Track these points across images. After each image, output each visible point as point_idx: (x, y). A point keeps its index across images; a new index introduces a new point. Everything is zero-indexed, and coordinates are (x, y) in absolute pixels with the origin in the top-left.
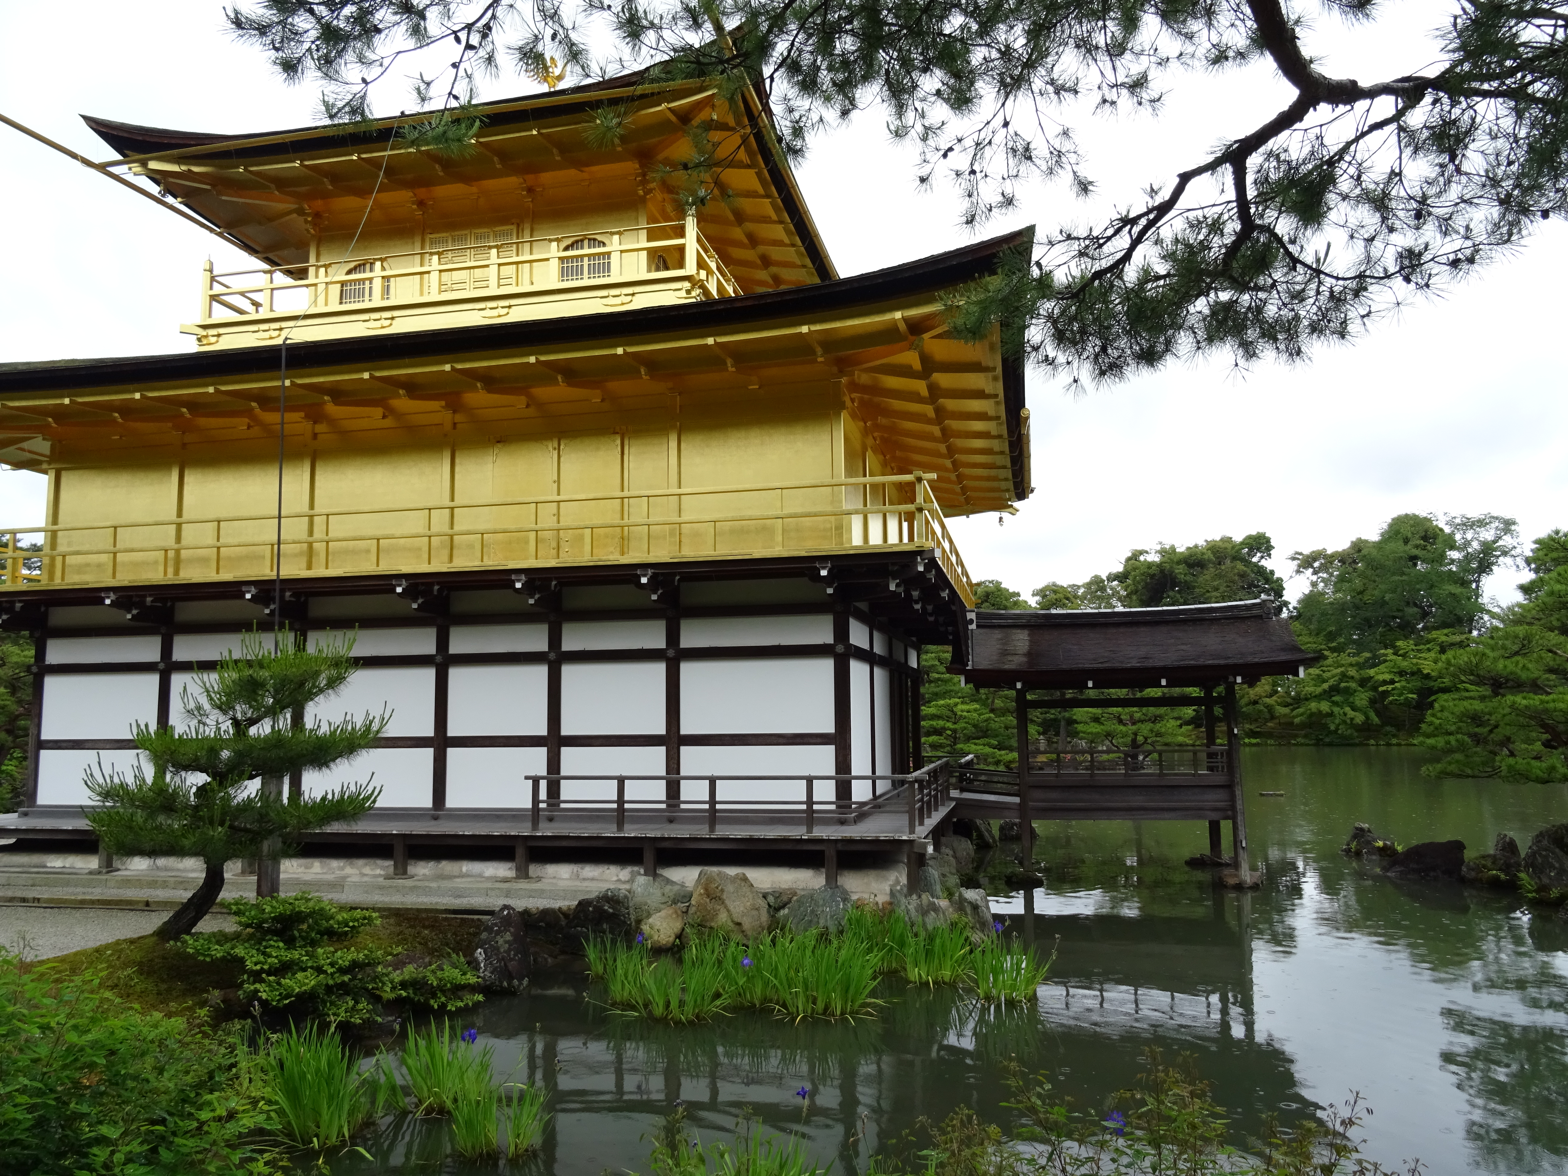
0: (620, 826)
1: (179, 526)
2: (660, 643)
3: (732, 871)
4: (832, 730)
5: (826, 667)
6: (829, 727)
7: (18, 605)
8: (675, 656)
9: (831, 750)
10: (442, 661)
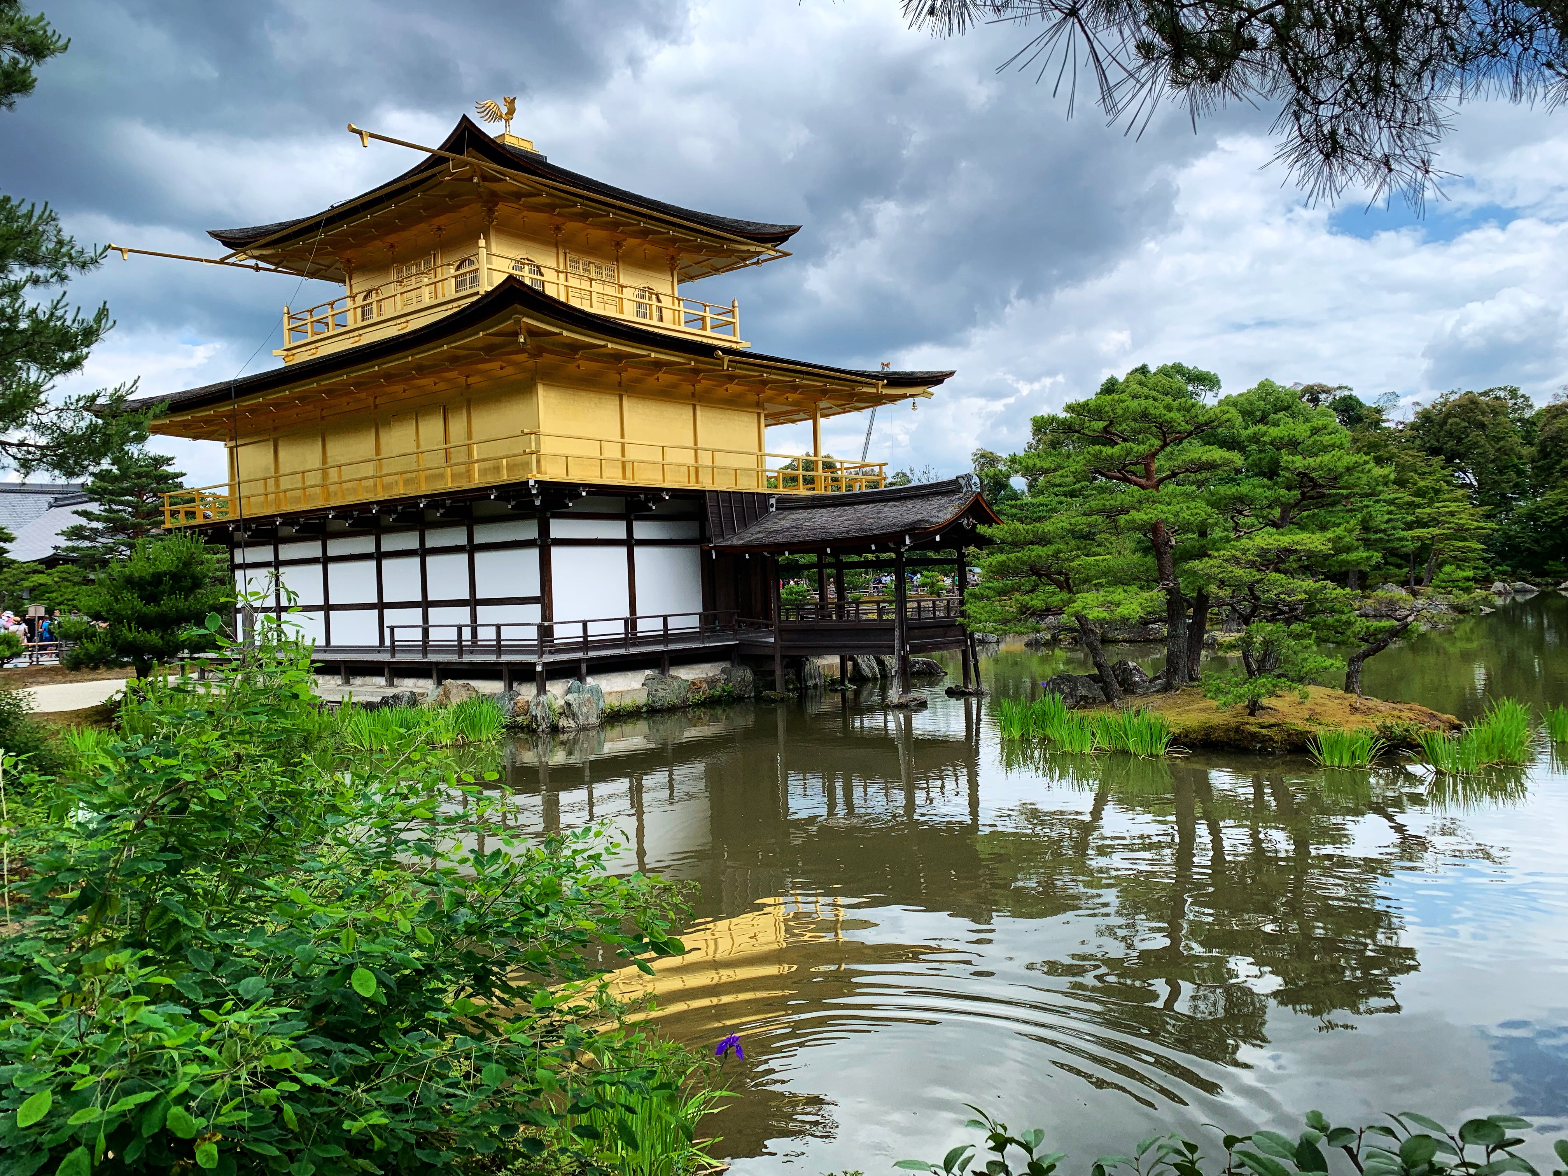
0: (425, 656)
2: (464, 542)
3: (460, 682)
4: (539, 594)
5: (532, 554)
6: (537, 593)
7: (210, 531)
8: (472, 549)
9: (538, 607)
10: (379, 556)
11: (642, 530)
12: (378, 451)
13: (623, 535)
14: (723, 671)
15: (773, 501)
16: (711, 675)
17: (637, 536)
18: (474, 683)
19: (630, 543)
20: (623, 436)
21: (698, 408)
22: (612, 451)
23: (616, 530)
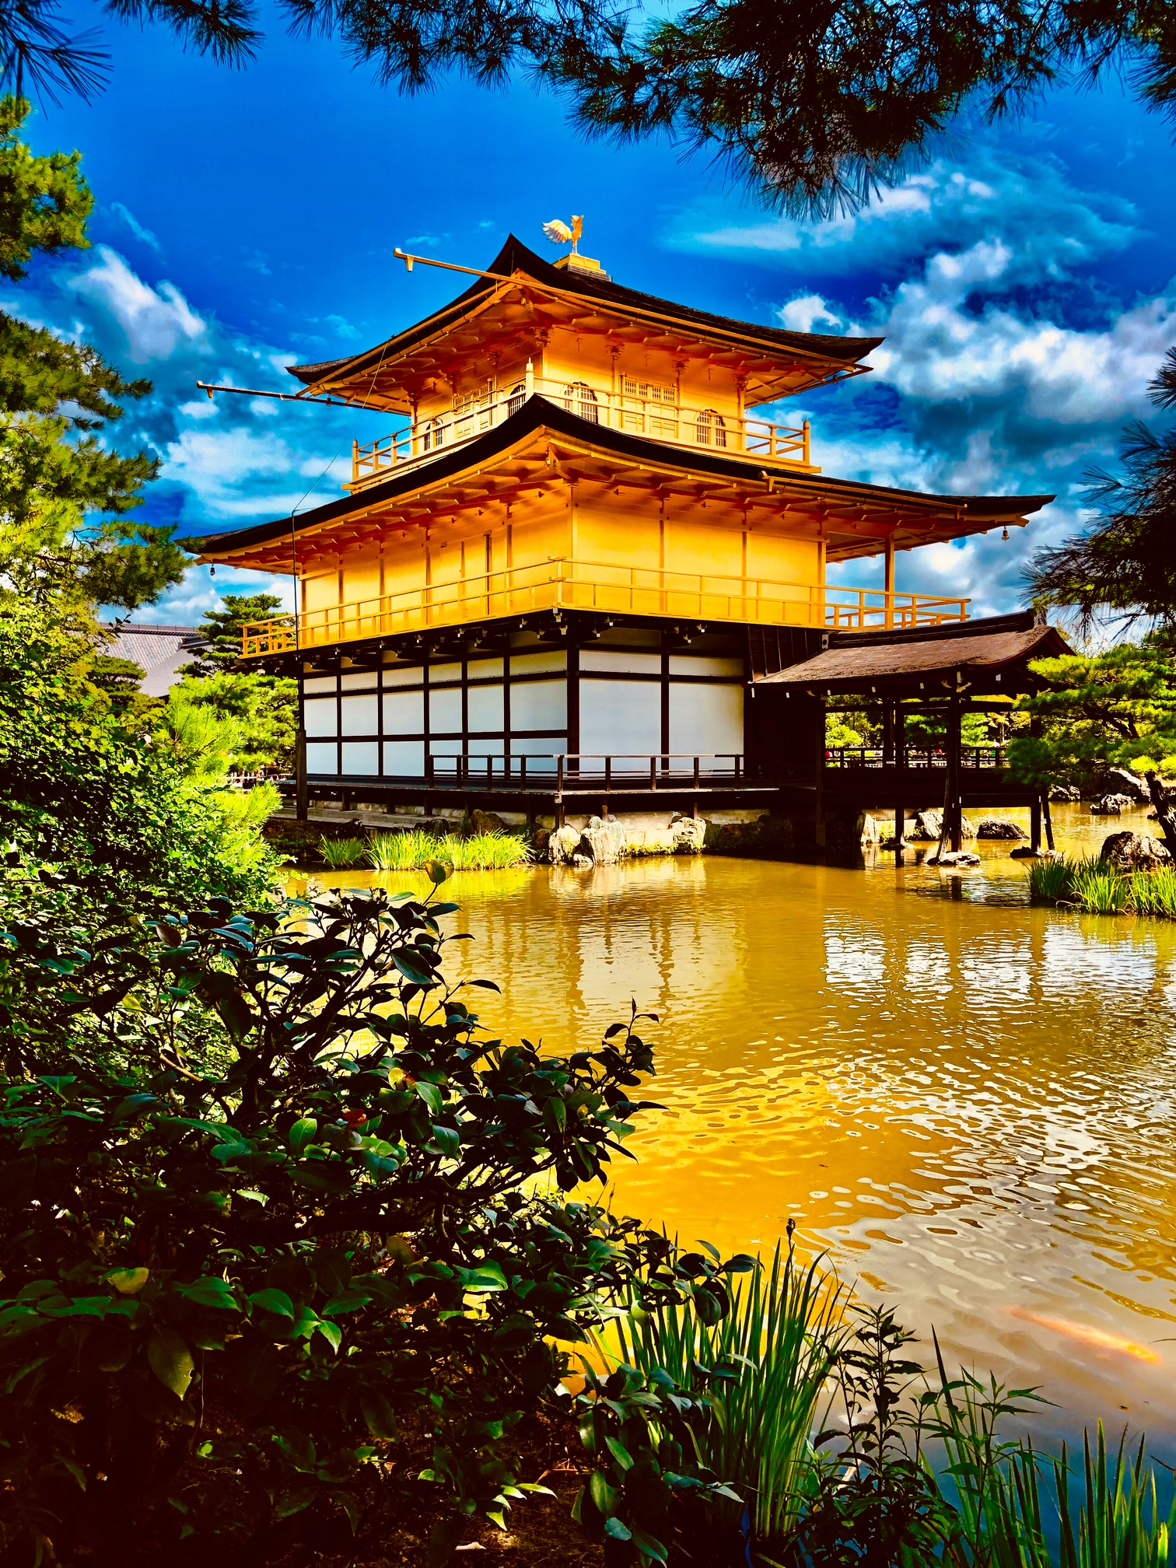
0: (459, 786)
1: (341, 609)
2: (500, 673)
4: (565, 727)
5: (562, 685)
6: (563, 726)
7: (281, 662)
8: (507, 680)
9: (565, 740)
10: (426, 687)
11: (679, 665)
12: (428, 581)
13: (658, 671)
14: (761, 819)
15: (825, 637)
16: (747, 822)
17: (673, 671)
18: (500, 815)
19: (665, 679)
20: (662, 565)
21: (748, 536)
22: (650, 580)
23: (651, 664)
